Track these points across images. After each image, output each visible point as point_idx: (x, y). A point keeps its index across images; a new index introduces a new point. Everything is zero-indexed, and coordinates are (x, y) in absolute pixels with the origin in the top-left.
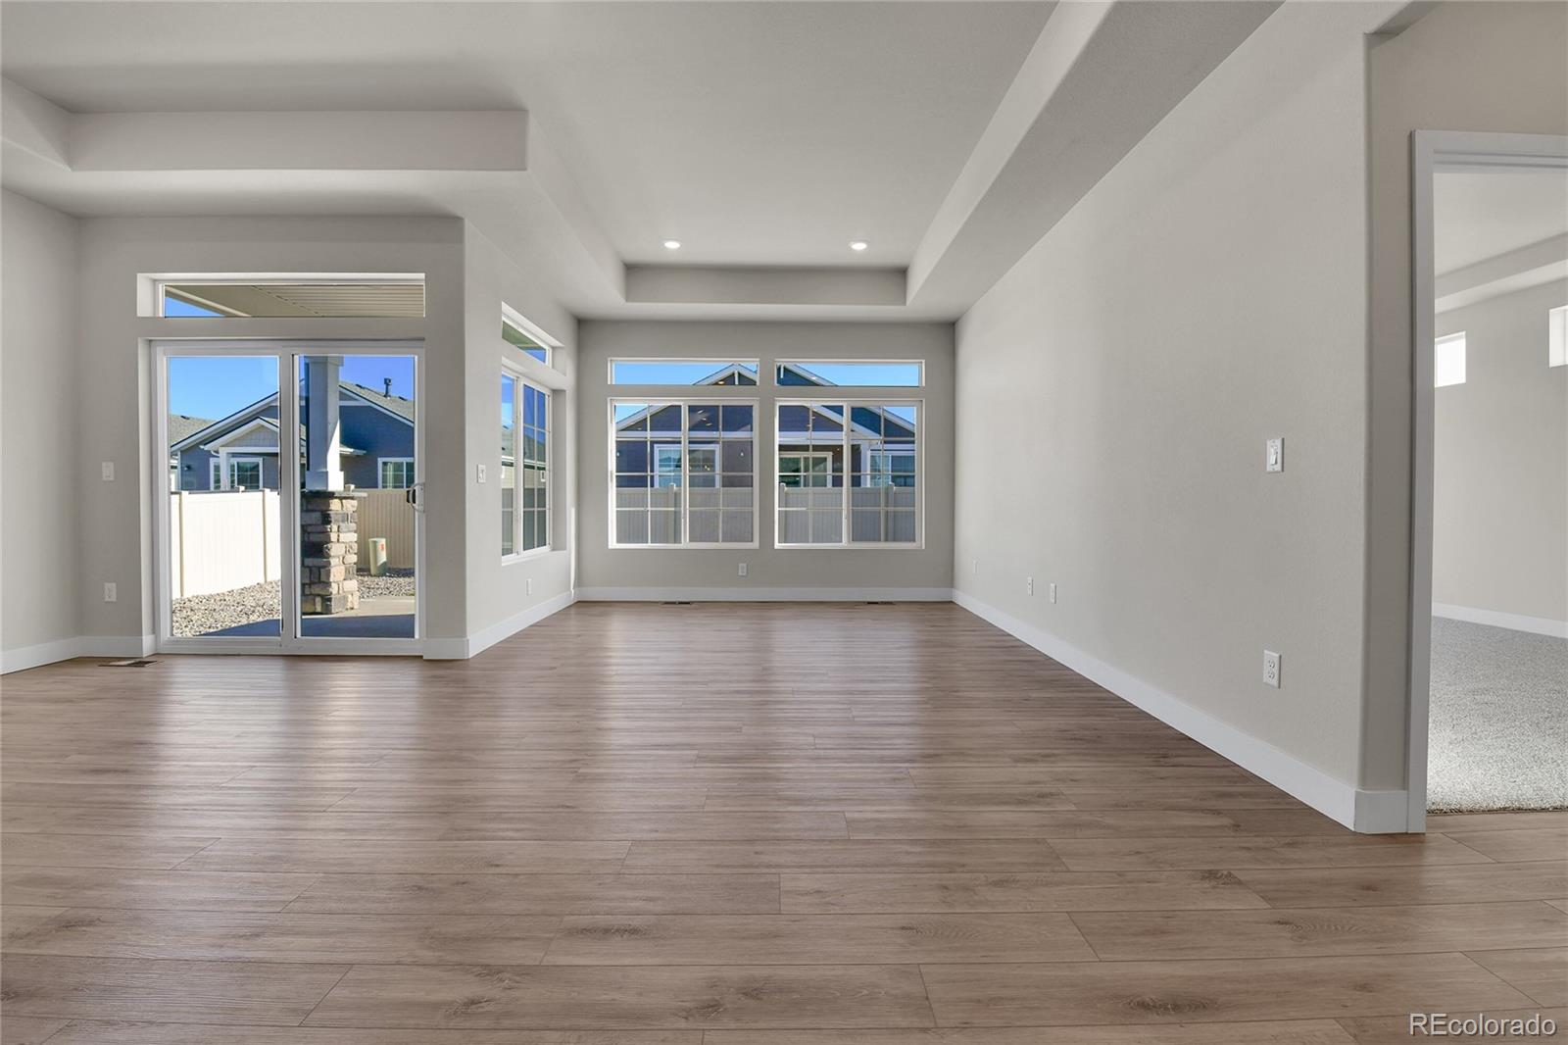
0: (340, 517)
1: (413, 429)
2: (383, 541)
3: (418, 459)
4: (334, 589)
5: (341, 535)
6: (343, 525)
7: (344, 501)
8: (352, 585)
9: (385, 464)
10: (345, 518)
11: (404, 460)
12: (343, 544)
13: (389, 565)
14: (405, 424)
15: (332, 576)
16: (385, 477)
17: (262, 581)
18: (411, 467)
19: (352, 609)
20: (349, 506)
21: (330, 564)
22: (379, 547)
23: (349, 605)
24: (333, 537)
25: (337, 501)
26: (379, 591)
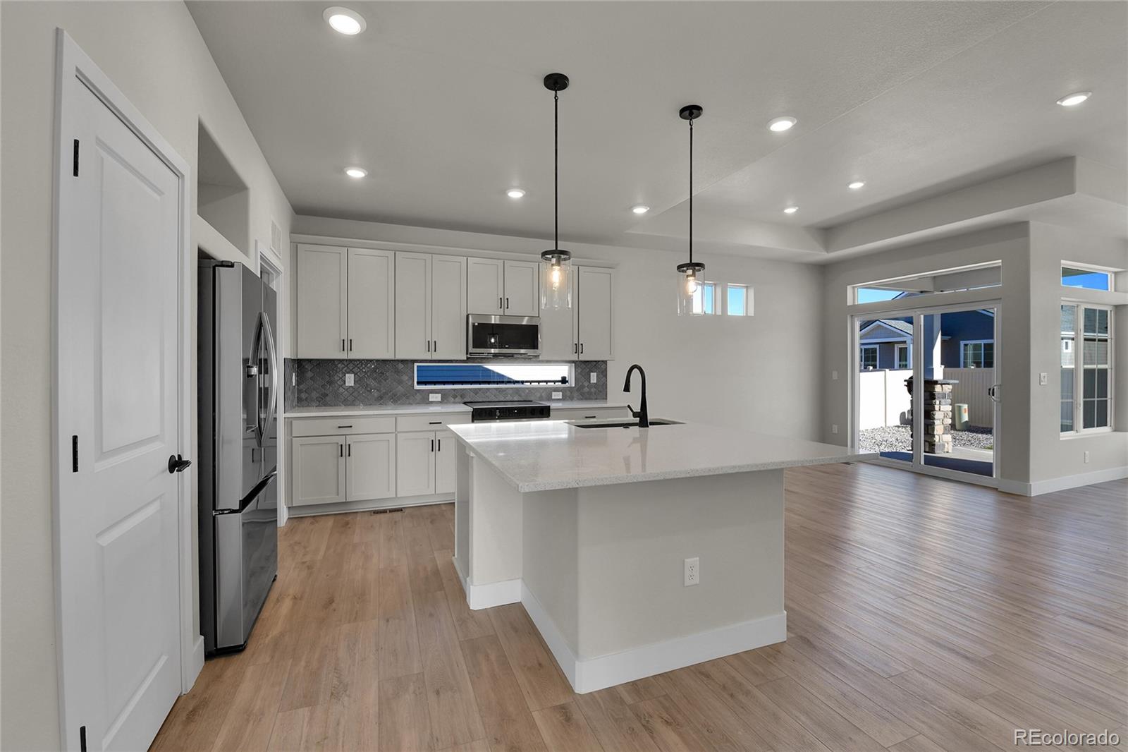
0: (940, 396)
1: (993, 318)
2: (965, 406)
3: (996, 341)
4: (937, 438)
5: (942, 407)
6: (943, 401)
7: (943, 386)
8: (948, 438)
9: (966, 345)
10: (944, 396)
11: (982, 342)
12: (943, 411)
13: (970, 424)
14: (985, 315)
15: (935, 431)
16: (965, 358)
17: (884, 426)
18: (989, 348)
19: (948, 452)
20: (946, 389)
21: (934, 423)
22: (963, 411)
23: (946, 450)
24: (937, 407)
25: (939, 386)
26: (963, 442)
